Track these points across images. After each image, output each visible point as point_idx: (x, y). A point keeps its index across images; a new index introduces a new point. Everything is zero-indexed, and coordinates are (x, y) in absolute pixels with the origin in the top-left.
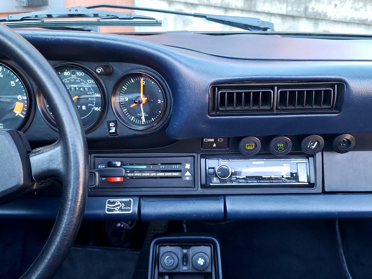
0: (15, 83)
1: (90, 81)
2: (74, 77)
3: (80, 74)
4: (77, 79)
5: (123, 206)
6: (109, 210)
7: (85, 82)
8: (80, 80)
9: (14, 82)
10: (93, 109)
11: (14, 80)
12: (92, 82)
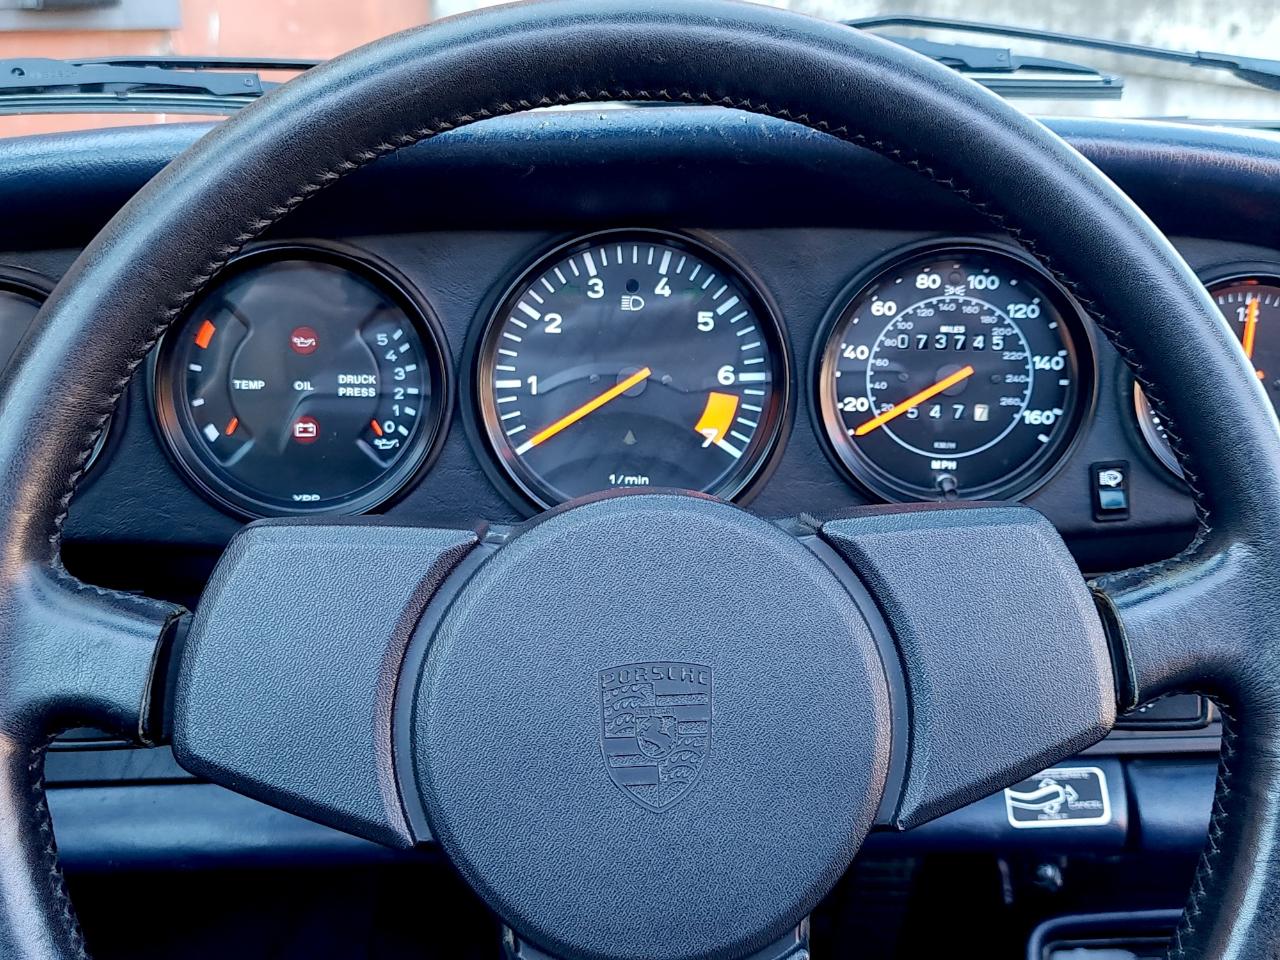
0: (716, 317)
1: (1021, 309)
2: (954, 294)
3: (980, 282)
4: (967, 303)
5: (1070, 799)
6: (1020, 814)
7: (998, 312)
8: (981, 306)
9: (711, 314)
10: (1017, 417)
11: (712, 307)
12: (1026, 313)
